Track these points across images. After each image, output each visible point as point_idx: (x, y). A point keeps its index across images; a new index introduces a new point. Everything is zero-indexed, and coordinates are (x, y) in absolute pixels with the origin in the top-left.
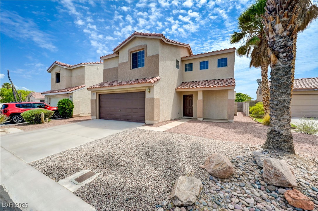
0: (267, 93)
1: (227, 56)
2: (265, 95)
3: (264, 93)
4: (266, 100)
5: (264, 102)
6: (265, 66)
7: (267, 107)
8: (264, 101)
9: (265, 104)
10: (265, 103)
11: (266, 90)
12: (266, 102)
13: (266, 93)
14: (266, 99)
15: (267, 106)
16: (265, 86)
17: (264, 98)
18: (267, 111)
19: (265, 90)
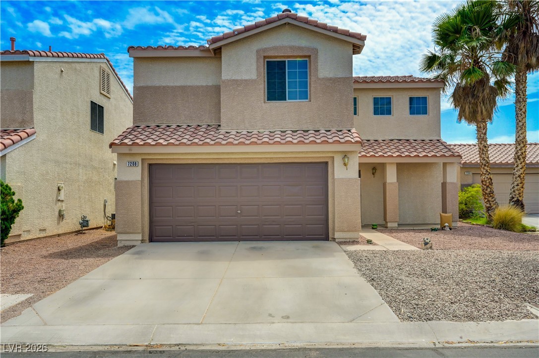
0: (489, 171)
1: (428, 94)
2: (485, 174)
3: (485, 171)
4: (488, 184)
5: (485, 187)
6: (483, 122)
7: (491, 196)
8: (485, 185)
9: (487, 192)
10: (487, 190)
11: (487, 165)
12: (488, 187)
13: (487, 171)
14: (488, 181)
15: (489, 194)
16: (486, 158)
17: (486, 179)
18: (490, 204)
19: (485, 165)
